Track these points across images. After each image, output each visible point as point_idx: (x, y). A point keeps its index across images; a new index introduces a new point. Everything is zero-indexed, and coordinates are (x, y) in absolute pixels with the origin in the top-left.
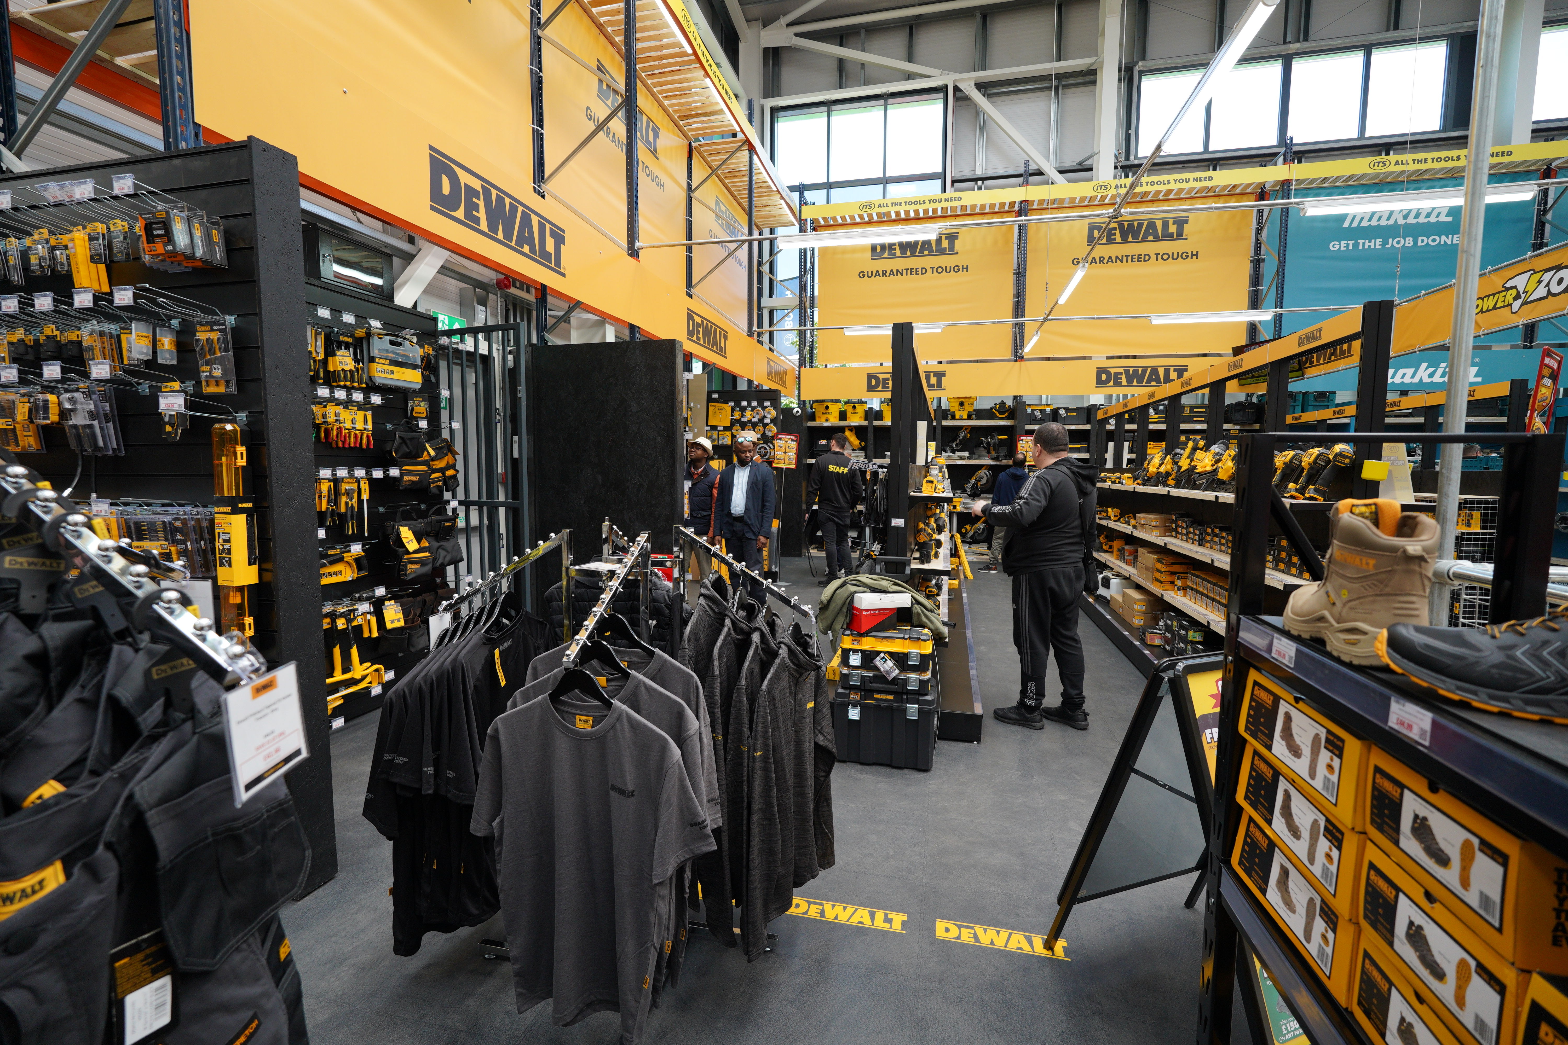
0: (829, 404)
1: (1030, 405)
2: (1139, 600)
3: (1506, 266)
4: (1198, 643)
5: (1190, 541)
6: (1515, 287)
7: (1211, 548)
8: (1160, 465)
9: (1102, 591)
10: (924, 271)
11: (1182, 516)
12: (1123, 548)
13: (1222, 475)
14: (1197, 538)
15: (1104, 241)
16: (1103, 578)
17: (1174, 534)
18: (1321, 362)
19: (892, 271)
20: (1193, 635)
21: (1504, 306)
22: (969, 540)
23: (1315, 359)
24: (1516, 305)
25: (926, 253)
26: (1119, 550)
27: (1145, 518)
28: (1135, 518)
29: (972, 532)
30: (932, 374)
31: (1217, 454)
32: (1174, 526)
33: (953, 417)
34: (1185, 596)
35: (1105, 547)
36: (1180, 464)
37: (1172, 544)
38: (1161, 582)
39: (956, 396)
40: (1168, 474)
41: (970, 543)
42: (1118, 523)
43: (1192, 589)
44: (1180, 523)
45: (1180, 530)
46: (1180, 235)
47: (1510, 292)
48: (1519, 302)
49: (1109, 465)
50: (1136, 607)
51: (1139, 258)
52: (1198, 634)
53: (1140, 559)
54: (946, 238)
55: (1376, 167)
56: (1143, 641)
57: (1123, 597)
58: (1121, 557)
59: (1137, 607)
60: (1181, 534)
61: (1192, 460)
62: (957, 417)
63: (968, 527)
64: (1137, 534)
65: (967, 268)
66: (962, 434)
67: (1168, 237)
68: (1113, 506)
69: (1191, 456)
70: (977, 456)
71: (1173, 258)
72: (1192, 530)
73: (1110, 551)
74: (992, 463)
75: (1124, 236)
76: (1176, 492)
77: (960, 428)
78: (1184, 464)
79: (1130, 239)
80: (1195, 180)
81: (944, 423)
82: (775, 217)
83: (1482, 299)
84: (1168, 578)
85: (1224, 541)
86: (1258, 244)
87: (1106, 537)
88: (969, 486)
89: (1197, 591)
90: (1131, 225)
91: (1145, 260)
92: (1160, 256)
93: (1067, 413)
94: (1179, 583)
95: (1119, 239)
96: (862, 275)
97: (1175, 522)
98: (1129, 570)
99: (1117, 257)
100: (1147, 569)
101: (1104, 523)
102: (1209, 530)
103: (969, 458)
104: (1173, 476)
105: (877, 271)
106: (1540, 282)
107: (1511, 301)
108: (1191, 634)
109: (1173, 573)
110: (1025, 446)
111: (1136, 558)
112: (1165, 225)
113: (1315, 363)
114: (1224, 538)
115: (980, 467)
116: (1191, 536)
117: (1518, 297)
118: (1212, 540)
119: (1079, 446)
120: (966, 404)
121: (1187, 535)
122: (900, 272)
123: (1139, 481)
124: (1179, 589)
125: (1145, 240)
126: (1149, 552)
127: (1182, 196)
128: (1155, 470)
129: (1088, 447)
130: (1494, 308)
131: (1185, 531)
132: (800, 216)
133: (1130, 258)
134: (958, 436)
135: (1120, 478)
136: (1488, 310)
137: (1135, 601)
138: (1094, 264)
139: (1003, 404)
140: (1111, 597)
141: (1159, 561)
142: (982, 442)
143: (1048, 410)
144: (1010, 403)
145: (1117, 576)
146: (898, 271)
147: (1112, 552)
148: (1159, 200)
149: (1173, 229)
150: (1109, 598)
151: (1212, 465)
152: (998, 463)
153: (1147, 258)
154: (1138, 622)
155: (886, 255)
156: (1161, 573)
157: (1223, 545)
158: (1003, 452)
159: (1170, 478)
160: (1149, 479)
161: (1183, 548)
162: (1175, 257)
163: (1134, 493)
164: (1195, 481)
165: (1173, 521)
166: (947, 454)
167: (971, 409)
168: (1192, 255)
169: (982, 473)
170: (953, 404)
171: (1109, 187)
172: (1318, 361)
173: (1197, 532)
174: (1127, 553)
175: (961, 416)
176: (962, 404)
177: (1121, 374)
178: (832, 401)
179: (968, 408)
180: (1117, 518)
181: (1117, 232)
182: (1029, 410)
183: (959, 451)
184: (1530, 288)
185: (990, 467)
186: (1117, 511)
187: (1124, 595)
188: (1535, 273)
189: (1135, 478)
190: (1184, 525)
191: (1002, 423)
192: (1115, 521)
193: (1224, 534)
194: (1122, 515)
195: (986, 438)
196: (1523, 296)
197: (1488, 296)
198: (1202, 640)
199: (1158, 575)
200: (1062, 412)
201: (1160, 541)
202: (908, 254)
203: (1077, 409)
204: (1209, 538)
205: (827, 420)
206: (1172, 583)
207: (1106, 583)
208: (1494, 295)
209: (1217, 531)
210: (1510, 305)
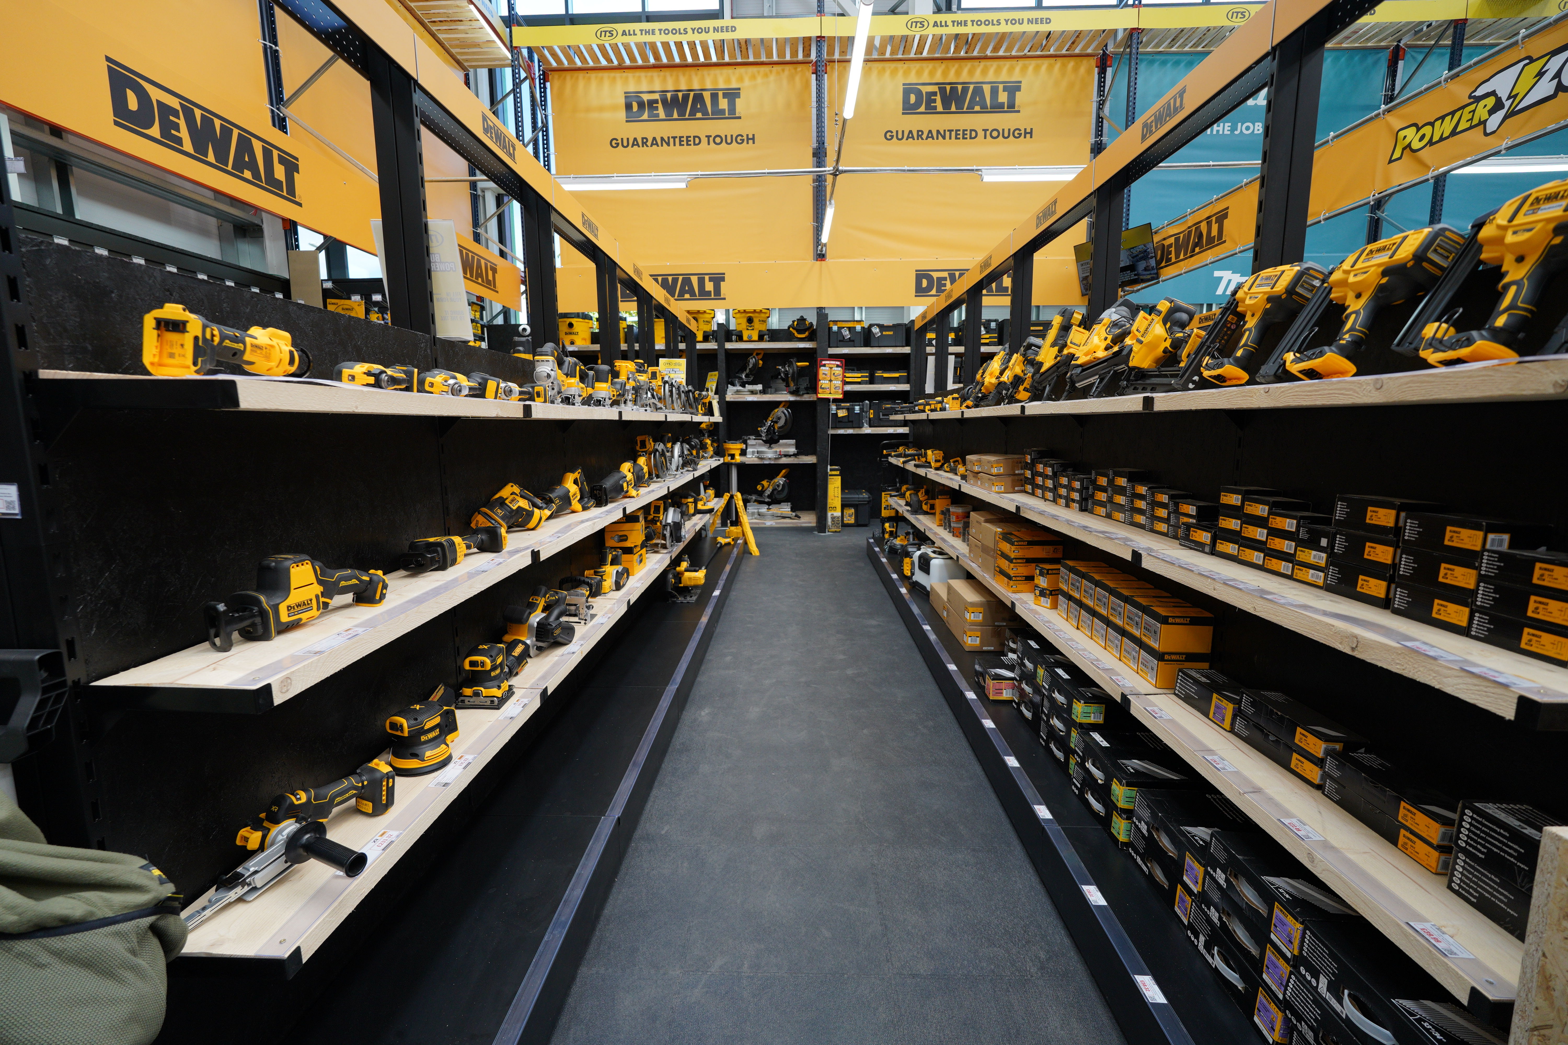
0: (574, 321)
1: (835, 322)
2: (973, 605)
3: (1475, 64)
4: (1095, 727)
5: (1063, 501)
6: (1493, 93)
7: (1109, 516)
8: (1002, 373)
9: (919, 577)
10: (697, 141)
11: (1043, 456)
12: (948, 510)
13: (1141, 359)
14: (1076, 496)
15: (922, 109)
16: (920, 557)
17: (1029, 488)
18: (1182, 257)
19: (654, 139)
20: (1082, 712)
21: (1471, 128)
22: (767, 500)
23: (1173, 256)
24: (1494, 122)
25: (699, 115)
26: (943, 513)
27: (979, 461)
28: (964, 463)
29: (770, 489)
30: (707, 278)
31: (1115, 324)
32: (1028, 474)
33: (740, 338)
34: (1055, 606)
35: (925, 507)
36: (1039, 358)
37: (1031, 509)
38: (1009, 578)
39: (742, 308)
40: (1018, 380)
41: (769, 504)
42: (940, 472)
43: (1070, 598)
44: (1040, 468)
45: (1039, 480)
46: (1011, 107)
47: (1482, 103)
48: (1501, 114)
49: (929, 388)
50: (967, 616)
51: (964, 134)
52: (1092, 708)
53: (972, 531)
54: (725, 95)
55: (1234, 19)
56: (981, 691)
57: (949, 593)
58: (946, 523)
59: (970, 617)
60: (1043, 488)
61: (1065, 346)
62: (745, 338)
63: (765, 483)
64: (969, 489)
65: (753, 139)
66: (752, 361)
67: (997, 108)
68: (934, 447)
69: (1061, 342)
70: (773, 390)
71: (1003, 136)
72: (1064, 481)
73: (931, 513)
74: (791, 398)
75: (946, 104)
76: (1036, 408)
77: (748, 353)
78: (1047, 357)
79: (953, 109)
80: (1030, 21)
81: (729, 346)
82: (477, 45)
83: (1432, 124)
84: (1022, 570)
85: (1141, 504)
86: (1100, 121)
87: (927, 493)
88: (764, 429)
89: (1080, 604)
90: (954, 90)
91: (971, 138)
92: (988, 133)
93: (881, 331)
94: (1042, 582)
95: (940, 108)
96: (614, 143)
97: (1031, 466)
98: (957, 546)
99: (938, 132)
100: (985, 549)
101: (921, 472)
102: (1103, 481)
103: (763, 392)
104: (1026, 384)
105: (635, 139)
106: (1541, 74)
107: (1485, 116)
108: (1079, 708)
109: (1029, 561)
110: (828, 372)
111: (967, 525)
112: (994, 92)
113: (1173, 260)
114: (1142, 497)
115: (776, 404)
116: (1063, 492)
117: (1499, 105)
118: (1110, 500)
119: (897, 375)
120: (756, 320)
121: (1054, 490)
122: (665, 141)
123: (969, 402)
124: (1043, 594)
125: (970, 111)
126: (987, 521)
127: (1014, 53)
128: (994, 381)
129: (908, 376)
130: (1454, 133)
131: (1049, 483)
132: (511, 41)
133: (953, 134)
134: (748, 362)
135: (941, 402)
136: (1442, 139)
137: (967, 606)
138: (910, 140)
139: (802, 320)
140: (932, 587)
141: (1006, 537)
142: (779, 373)
143: (858, 328)
144: (812, 319)
145: (941, 553)
146: (662, 139)
147: (934, 514)
148: (986, 58)
149: (1003, 97)
150: (929, 589)
151: (1106, 349)
152: (798, 399)
153: (973, 134)
154: (971, 641)
155: (645, 116)
156: (1011, 560)
157: (1141, 512)
158: (804, 383)
159: (1021, 388)
160: (985, 397)
161: (1055, 517)
162: (1006, 134)
163: (962, 422)
164: (1073, 383)
165: (1026, 466)
166: (735, 388)
167: (763, 328)
168: (1026, 133)
169: (780, 412)
170: (740, 321)
171: (926, 24)
172: (1177, 256)
173: (1077, 485)
174: (953, 518)
175: (750, 337)
176: (750, 320)
177: (945, 279)
178: (577, 315)
179: (758, 326)
180: (939, 464)
181: (938, 98)
182: (835, 328)
183: (750, 383)
184: (1521, 89)
185: (789, 405)
186: (939, 454)
187: (950, 589)
188: (1532, 60)
189: (964, 399)
190: (1049, 472)
191: (802, 345)
192: (937, 469)
193: (1142, 490)
194: (946, 459)
195: (784, 367)
196: (1507, 104)
197: (1443, 118)
198: (1101, 720)
199: (1004, 564)
200: (876, 330)
201: (1009, 501)
202: (675, 116)
203: (894, 326)
204: (1102, 496)
205: (572, 343)
206: (1030, 578)
207: (925, 565)
208: (1453, 113)
209: (1122, 482)
210: (1483, 123)
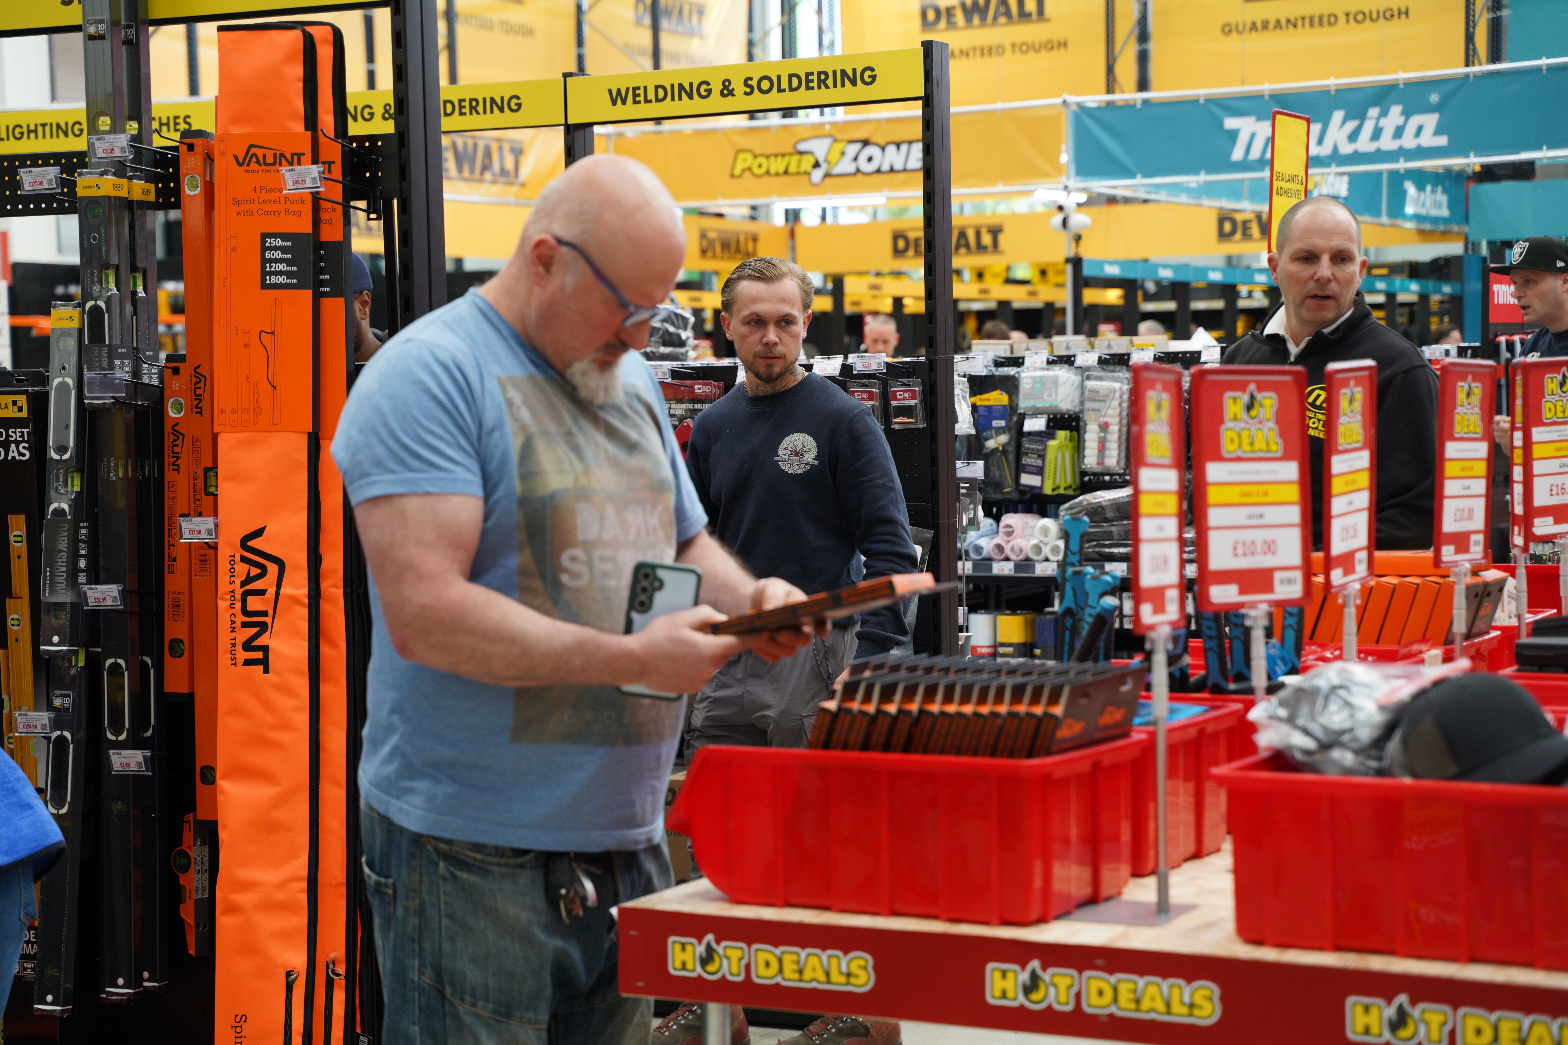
10: (1000, 50)
25: (1003, 20)
51: (1320, 21)
65: (1065, 44)
71: (1371, 19)
91: (1329, 24)
92: (1351, 17)
99: (1288, 21)
138: (1254, 33)
153: (1333, 20)
155: (942, 26)
162: (1374, 16)
168: (1400, 13)
202: (978, 22)
